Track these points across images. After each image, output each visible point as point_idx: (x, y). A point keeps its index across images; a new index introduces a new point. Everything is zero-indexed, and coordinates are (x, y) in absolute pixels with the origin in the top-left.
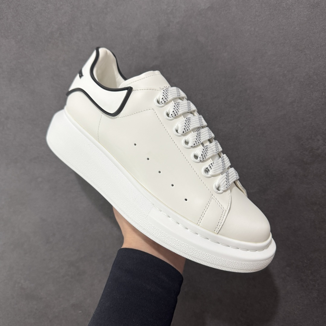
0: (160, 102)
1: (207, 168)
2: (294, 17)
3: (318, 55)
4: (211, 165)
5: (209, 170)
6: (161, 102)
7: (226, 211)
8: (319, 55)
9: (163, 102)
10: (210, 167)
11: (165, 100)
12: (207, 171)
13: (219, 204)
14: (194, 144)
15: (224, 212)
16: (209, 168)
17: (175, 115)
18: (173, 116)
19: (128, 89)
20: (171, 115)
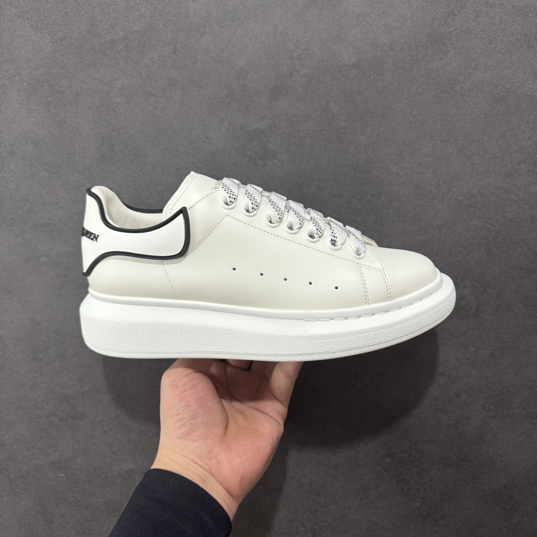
0: (229, 202)
1: (332, 240)
2: (468, 109)
3: (488, 169)
4: (333, 234)
5: (335, 241)
6: (231, 202)
7: (383, 270)
8: (491, 170)
9: (233, 200)
10: (334, 236)
11: (234, 197)
12: (333, 243)
13: (371, 268)
14: (300, 224)
15: (383, 273)
16: (333, 238)
17: (257, 206)
18: (255, 209)
19: (183, 211)
20: (253, 208)
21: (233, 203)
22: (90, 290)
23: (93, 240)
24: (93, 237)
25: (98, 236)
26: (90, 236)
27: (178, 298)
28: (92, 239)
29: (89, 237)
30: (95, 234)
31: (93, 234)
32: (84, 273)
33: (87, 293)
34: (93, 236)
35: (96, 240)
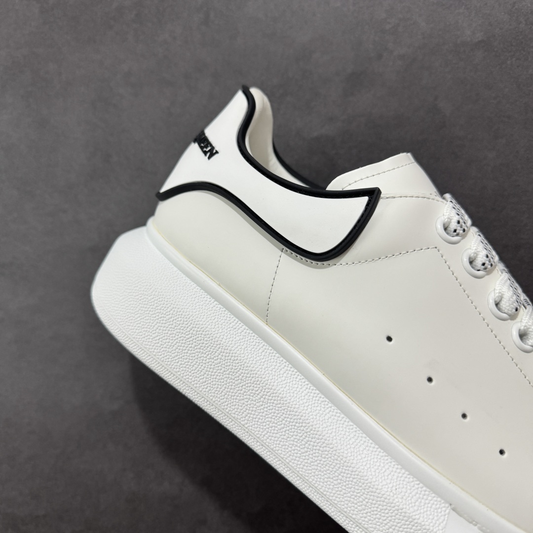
0: (451, 230)
9: (460, 231)
11: (464, 227)
17: (492, 265)
18: (485, 269)
19: (373, 195)
20: (484, 264)
21: (458, 235)
22: (151, 222)
23: (206, 155)
24: (209, 150)
25: (217, 152)
26: (206, 147)
27: (266, 318)
28: (205, 153)
29: (202, 148)
30: (213, 148)
31: (211, 145)
32: (159, 193)
33: (143, 223)
34: (209, 148)
35: (209, 158)
